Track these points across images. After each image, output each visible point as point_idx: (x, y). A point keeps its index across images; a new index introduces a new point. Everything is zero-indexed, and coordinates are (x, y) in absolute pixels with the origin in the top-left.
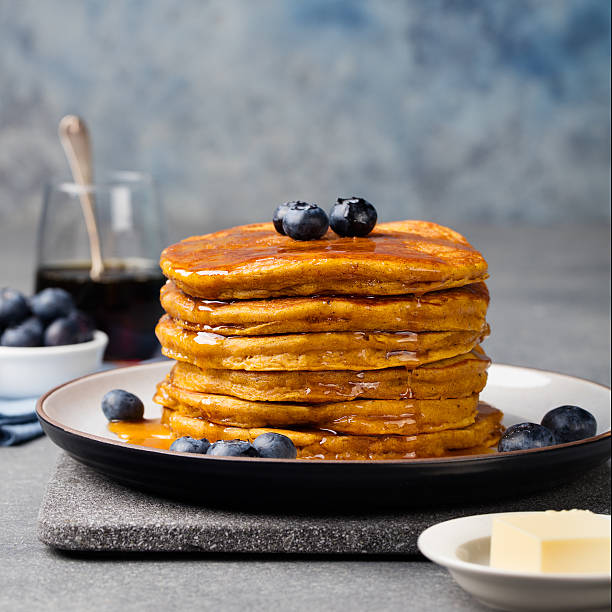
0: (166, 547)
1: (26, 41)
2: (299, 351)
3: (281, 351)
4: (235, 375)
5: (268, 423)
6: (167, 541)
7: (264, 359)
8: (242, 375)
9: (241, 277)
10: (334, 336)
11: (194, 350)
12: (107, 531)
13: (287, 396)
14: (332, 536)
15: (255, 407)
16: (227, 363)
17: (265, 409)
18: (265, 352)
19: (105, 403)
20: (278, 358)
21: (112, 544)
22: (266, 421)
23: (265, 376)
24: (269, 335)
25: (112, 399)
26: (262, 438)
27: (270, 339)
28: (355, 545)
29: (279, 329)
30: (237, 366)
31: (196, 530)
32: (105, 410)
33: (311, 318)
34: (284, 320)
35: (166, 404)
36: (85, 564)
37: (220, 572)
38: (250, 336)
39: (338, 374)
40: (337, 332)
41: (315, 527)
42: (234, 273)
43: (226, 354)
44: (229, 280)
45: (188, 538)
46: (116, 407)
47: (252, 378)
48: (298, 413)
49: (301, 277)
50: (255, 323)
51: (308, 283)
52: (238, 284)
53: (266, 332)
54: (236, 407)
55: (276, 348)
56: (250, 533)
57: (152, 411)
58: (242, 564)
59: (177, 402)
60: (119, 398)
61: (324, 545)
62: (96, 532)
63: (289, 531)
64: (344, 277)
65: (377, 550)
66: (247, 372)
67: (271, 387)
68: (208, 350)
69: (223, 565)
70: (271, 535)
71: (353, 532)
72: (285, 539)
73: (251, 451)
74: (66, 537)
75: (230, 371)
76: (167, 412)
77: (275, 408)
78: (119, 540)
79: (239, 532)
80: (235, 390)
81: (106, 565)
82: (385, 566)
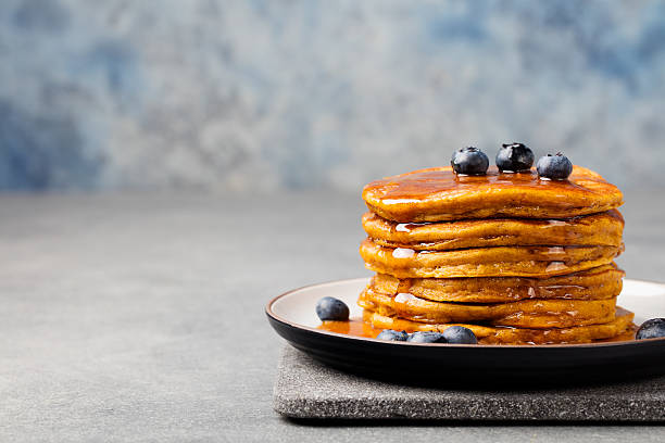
0: (376, 415)
1: (226, 54)
2: (477, 262)
3: (463, 262)
4: (425, 282)
5: (452, 320)
6: (377, 410)
7: (449, 268)
8: (432, 282)
9: (431, 204)
10: (505, 250)
11: (393, 263)
12: (330, 403)
13: (469, 297)
14: (509, 406)
15: (443, 306)
16: (420, 273)
17: (451, 308)
18: (451, 263)
19: (319, 307)
20: (461, 267)
21: (334, 413)
22: (450, 317)
23: (451, 282)
24: (453, 250)
25: (325, 305)
26: (449, 331)
27: (455, 253)
28: (527, 413)
29: (462, 245)
30: (428, 274)
31: (401, 402)
32: (319, 313)
33: (487, 235)
34: (466, 237)
35: (367, 306)
36: (312, 429)
37: (421, 434)
38: (438, 251)
39: (509, 280)
40: (508, 246)
41: (495, 399)
42: (426, 201)
43: (420, 266)
44: (422, 206)
45: (394, 408)
46: (328, 310)
47: (440, 284)
48: (477, 311)
49: (480, 203)
50: (442, 240)
51: (485, 208)
52: (428, 209)
53: (451, 247)
54: (427, 307)
55: (458, 260)
56: (443, 404)
57: (356, 312)
58: (437, 428)
59: (376, 305)
60: (331, 303)
61: (503, 413)
62: (321, 404)
63: (474, 402)
64: (513, 202)
65: (545, 418)
66: (436, 279)
67: (455, 291)
68: (404, 264)
69: (423, 429)
70: (460, 405)
71: (525, 403)
72: (471, 409)
73: (442, 340)
74: (297, 407)
75: (422, 279)
76: (368, 313)
77: (458, 307)
78: (340, 410)
79: (435, 403)
80: (427, 294)
81: (329, 430)
82: (551, 429)
